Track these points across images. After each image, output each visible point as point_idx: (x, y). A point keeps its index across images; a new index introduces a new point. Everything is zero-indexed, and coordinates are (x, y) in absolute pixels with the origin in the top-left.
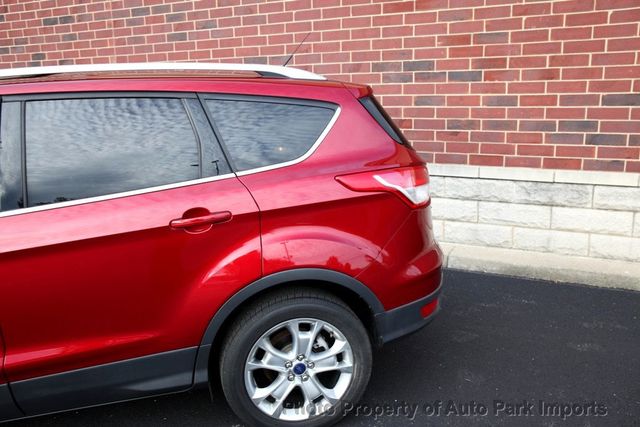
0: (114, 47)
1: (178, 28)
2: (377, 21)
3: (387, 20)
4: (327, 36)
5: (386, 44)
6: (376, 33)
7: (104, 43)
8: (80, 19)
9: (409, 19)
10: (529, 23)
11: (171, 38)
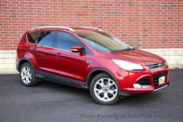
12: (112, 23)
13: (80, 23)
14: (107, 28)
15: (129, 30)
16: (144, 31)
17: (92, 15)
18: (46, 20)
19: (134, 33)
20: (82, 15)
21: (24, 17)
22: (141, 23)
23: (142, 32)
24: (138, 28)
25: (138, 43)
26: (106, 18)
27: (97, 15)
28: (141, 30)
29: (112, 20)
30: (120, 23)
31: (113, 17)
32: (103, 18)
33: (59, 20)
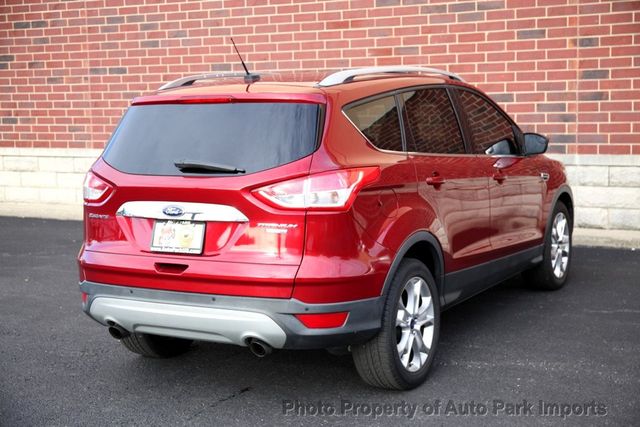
0: (88, 51)
1: (151, 36)
2: (322, 36)
3: (329, 35)
4: (282, 47)
5: (328, 54)
6: (321, 45)
7: (78, 48)
8: (54, 24)
9: (346, 35)
10: (434, 40)
11: (144, 44)
12: (453, 49)
13: (338, 54)
15: (521, 77)
16: (586, 75)
17: (379, 23)
19: (541, 87)
20: (345, 25)
21: (177, 43)
22: (574, 42)
23: (578, 80)
24: (562, 65)
25: (562, 128)
26: (430, 30)
27: (397, 22)
28: (572, 75)
29: (451, 39)
30: (481, 48)
31: (457, 23)
32: (416, 30)
33: (273, 48)
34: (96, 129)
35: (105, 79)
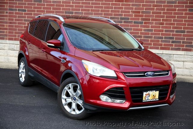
12: (164, 13)
13: (119, 12)
14: (155, 20)
15: (189, 25)
17: (136, 1)
18: (76, 6)
20: (122, 1)
26: (156, 6)
27: (143, 2)
29: (164, 10)
30: (175, 14)
31: (166, 4)
32: (150, 5)
33: (92, 7)
34: (9, 32)
35: (16, 13)
